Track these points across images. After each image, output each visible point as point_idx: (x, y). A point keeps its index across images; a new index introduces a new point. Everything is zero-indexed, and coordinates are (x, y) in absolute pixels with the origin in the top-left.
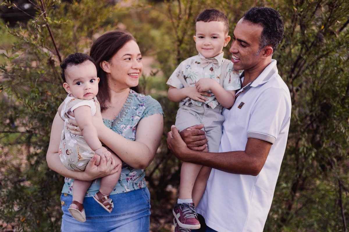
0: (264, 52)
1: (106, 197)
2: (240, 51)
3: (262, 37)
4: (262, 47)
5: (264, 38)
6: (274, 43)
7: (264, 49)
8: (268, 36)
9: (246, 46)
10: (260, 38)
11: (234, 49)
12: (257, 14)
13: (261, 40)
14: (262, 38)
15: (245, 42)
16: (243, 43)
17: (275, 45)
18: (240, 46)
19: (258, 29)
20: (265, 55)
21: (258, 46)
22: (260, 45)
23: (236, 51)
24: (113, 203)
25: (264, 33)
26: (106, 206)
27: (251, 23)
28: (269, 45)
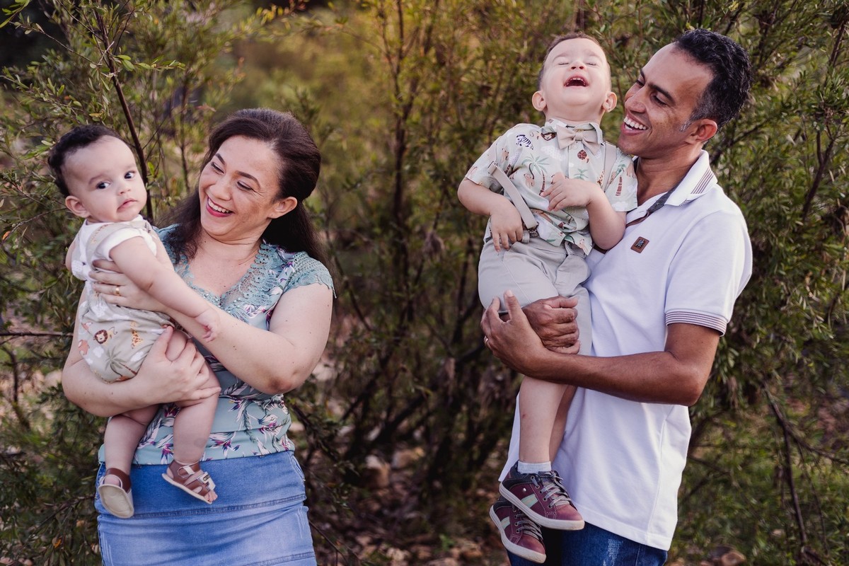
0: (696, 129)
1: (188, 470)
2: (648, 110)
3: (705, 94)
4: (697, 116)
5: (709, 97)
6: (723, 116)
7: (698, 122)
8: (718, 97)
9: (663, 104)
10: (701, 96)
11: (636, 103)
12: (710, 44)
13: (701, 101)
14: (704, 96)
15: (666, 94)
16: (660, 96)
17: (723, 121)
18: (651, 100)
19: (702, 75)
20: (696, 137)
21: (690, 113)
22: (695, 111)
23: (639, 108)
24: (210, 480)
25: (713, 87)
26: (192, 489)
27: (693, 58)
28: (711, 117)
